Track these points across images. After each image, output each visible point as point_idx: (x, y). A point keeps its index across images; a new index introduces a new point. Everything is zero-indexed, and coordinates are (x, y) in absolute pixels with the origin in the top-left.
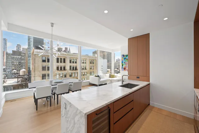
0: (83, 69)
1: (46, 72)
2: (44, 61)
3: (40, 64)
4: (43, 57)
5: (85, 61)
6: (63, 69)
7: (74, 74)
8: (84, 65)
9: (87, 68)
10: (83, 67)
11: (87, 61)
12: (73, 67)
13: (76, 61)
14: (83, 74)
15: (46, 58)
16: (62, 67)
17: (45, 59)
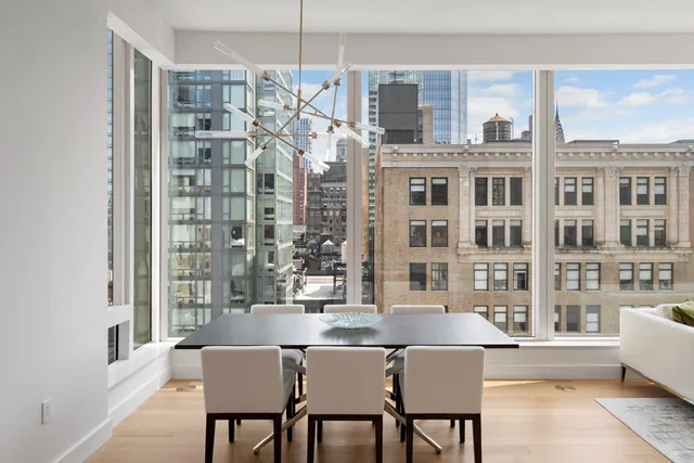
0: (643, 241)
1: (428, 255)
2: (418, 199)
3: (400, 215)
4: (413, 181)
5: (660, 190)
6: (508, 242)
7: (573, 275)
8: (653, 211)
9: (672, 236)
10: (643, 232)
11: (672, 182)
12: (571, 231)
13: (588, 189)
14: (646, 276)
15: (425, 185)
16: (503, 228)
17: (421, 189)
